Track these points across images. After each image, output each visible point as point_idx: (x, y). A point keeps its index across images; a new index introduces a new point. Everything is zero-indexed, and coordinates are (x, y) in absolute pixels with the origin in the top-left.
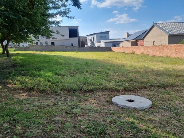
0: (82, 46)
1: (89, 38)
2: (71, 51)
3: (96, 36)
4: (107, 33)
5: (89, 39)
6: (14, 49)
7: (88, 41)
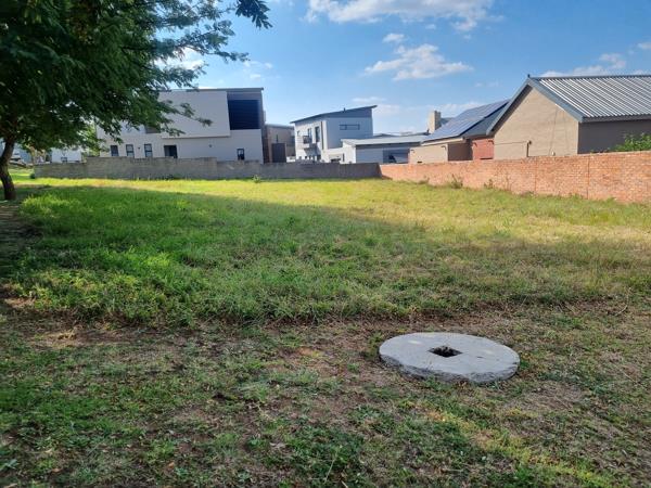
0: (274, 161)
1: (301, 132)
2: (237, 178)
3: (324, 123)
4: (366, 112)
5: (302, 134)
6: (31, 172)
7: (298, 143)
